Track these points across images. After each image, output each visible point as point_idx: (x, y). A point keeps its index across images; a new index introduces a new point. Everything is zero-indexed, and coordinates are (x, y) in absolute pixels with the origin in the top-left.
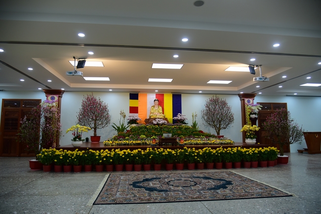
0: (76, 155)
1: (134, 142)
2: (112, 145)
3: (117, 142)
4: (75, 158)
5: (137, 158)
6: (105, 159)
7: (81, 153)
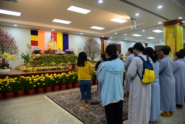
0: (9, 82)
1: (50, 68)
2: (33, 71)
3: (36, 68)
4: (9, 85)
5: (64, 80)
6: (38, 84)
7: (13, 80)
